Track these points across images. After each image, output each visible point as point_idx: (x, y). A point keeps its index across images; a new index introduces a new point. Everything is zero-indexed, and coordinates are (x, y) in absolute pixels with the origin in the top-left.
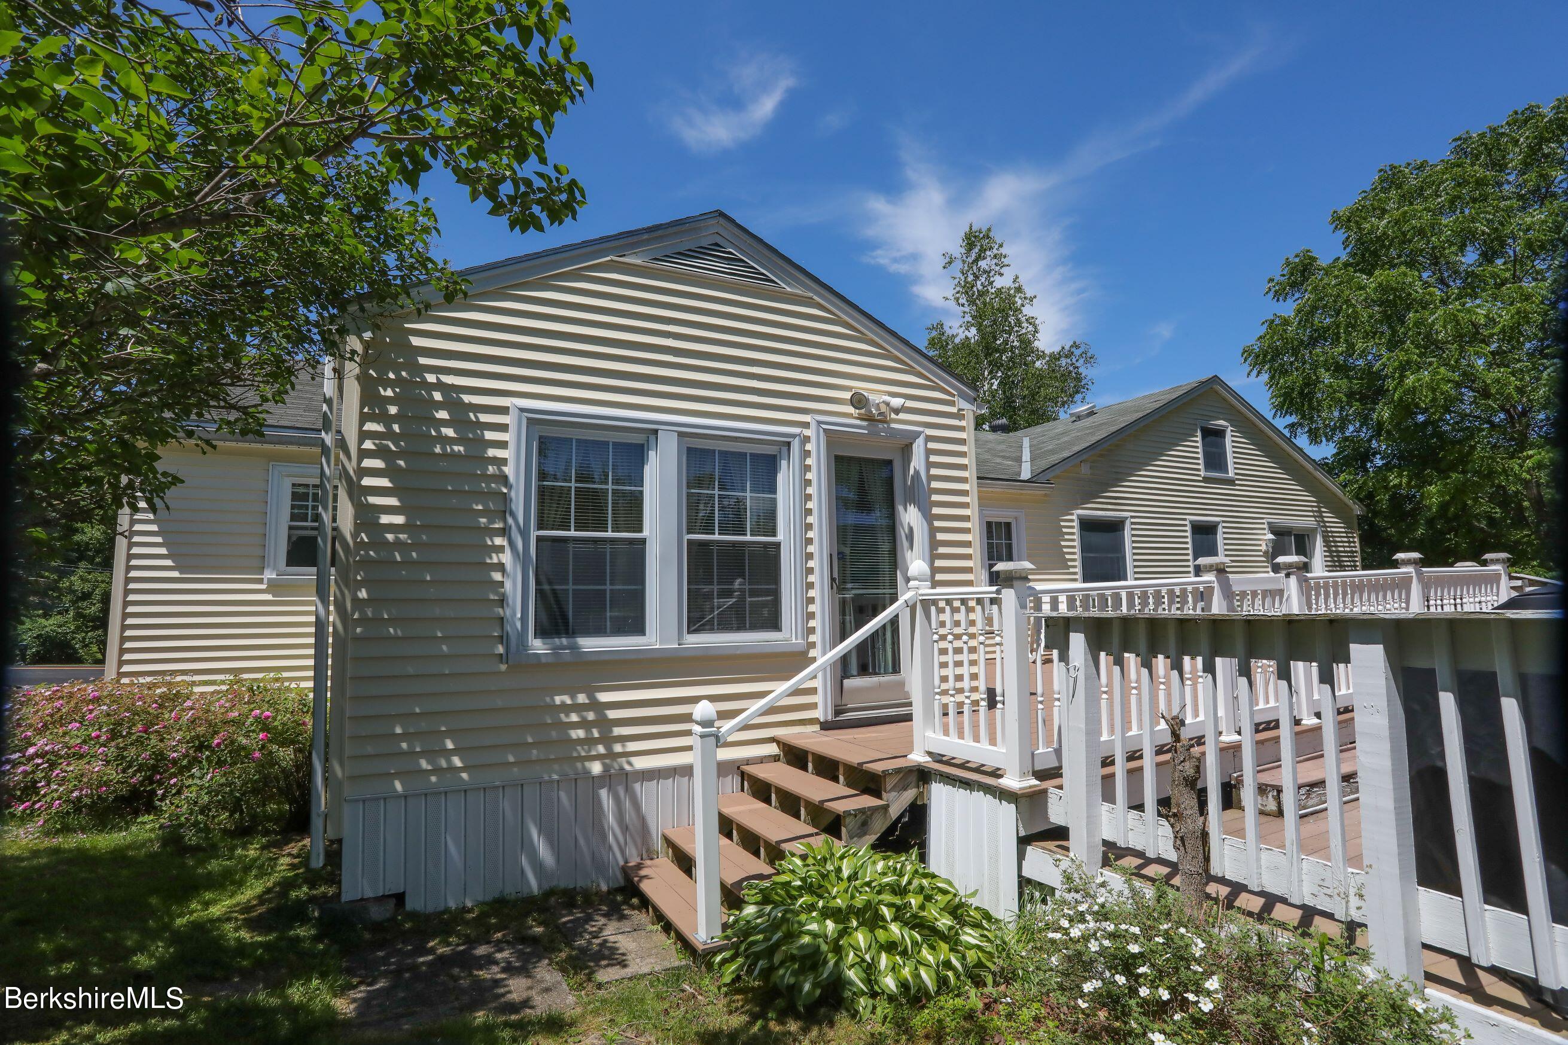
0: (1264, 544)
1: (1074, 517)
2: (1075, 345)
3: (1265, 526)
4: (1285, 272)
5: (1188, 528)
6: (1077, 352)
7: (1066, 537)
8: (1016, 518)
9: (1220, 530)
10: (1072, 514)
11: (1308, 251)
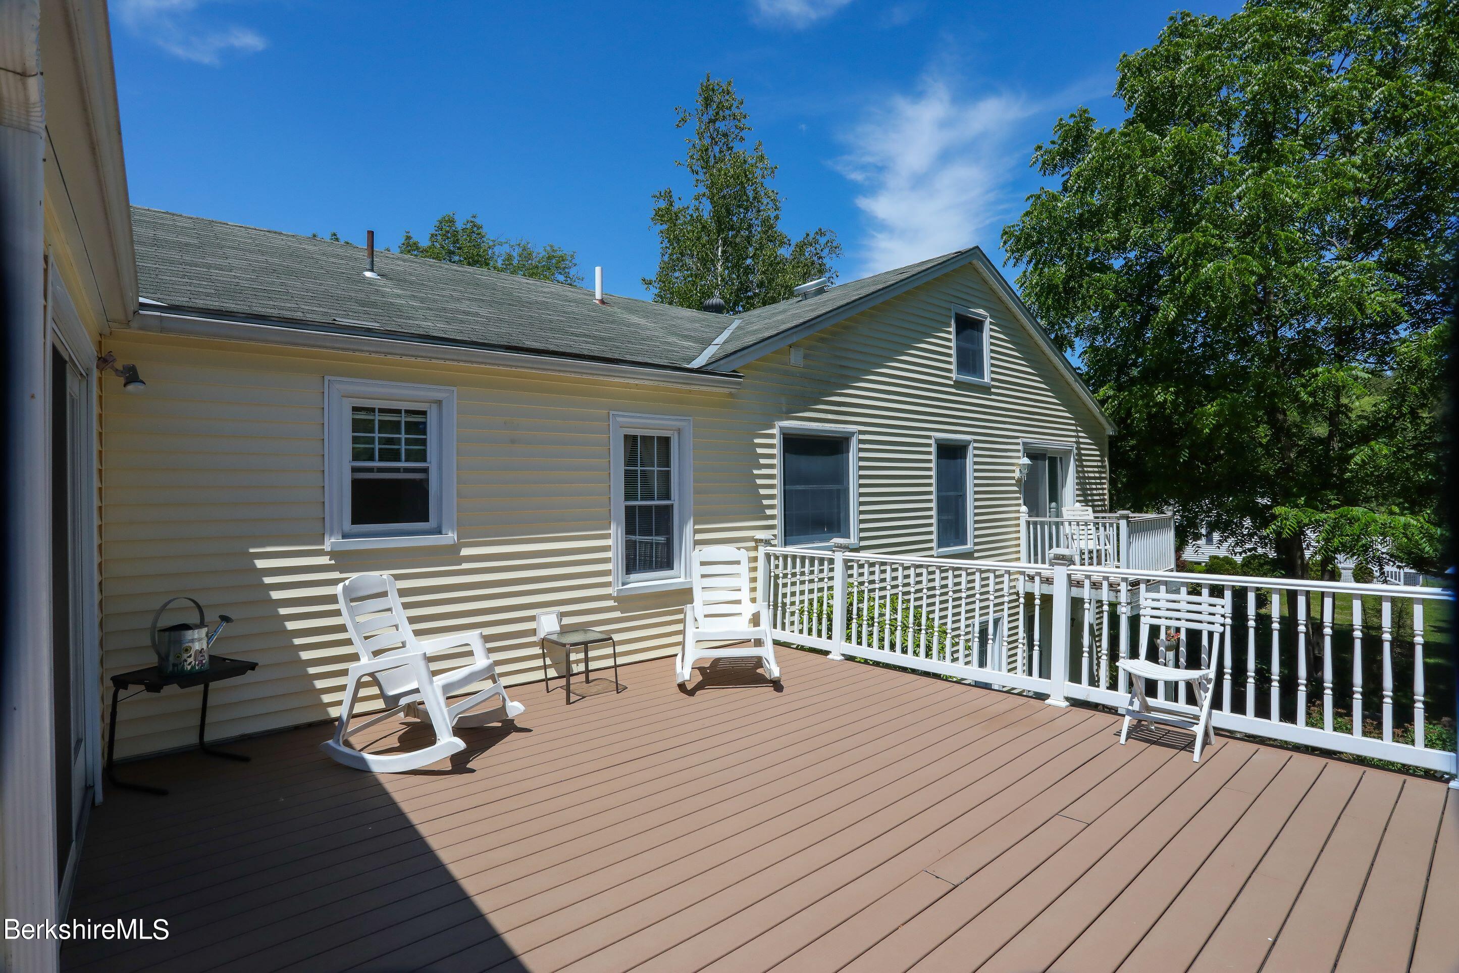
0: (1018, 471)
1: (775, 431)
2: (821, 233)
3: (1020, 447)
4: (1056, 139)
5: (933, 449)
6: (823, 241)
7: (762, 461)
8: (679, 431)
9: (971, 452)
10: (772, 427)
11: (1085, 111)
